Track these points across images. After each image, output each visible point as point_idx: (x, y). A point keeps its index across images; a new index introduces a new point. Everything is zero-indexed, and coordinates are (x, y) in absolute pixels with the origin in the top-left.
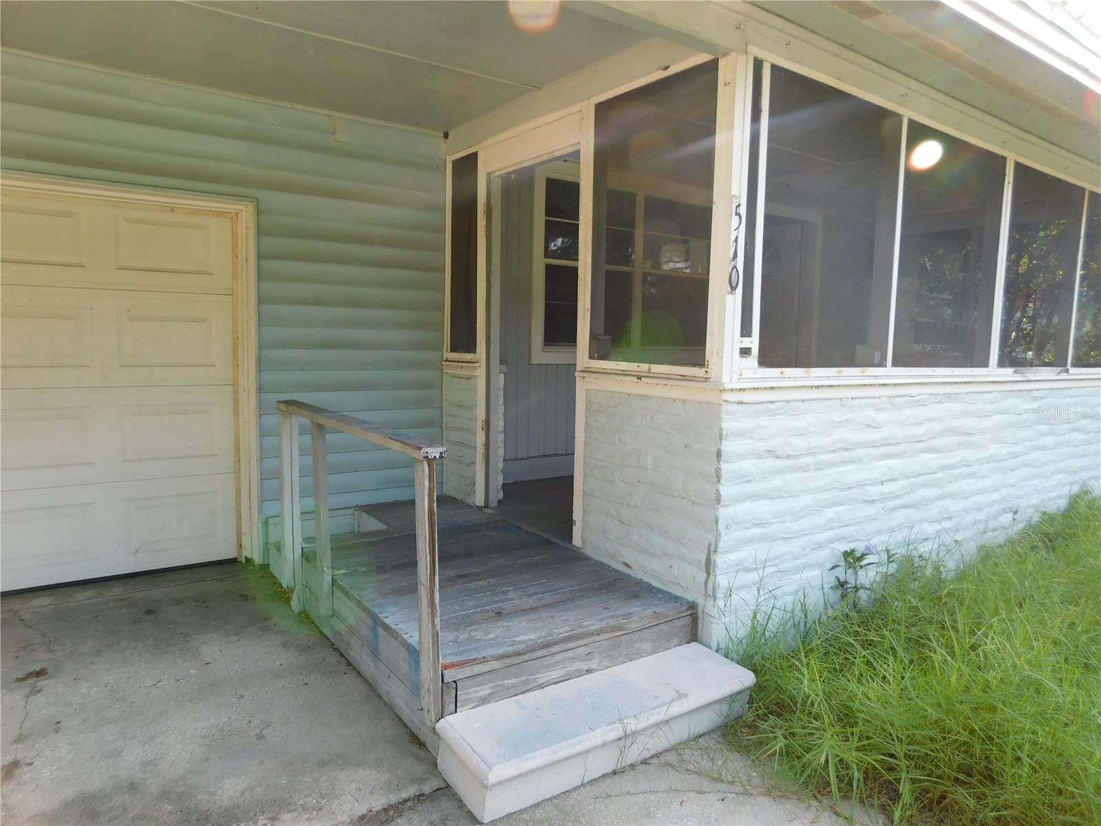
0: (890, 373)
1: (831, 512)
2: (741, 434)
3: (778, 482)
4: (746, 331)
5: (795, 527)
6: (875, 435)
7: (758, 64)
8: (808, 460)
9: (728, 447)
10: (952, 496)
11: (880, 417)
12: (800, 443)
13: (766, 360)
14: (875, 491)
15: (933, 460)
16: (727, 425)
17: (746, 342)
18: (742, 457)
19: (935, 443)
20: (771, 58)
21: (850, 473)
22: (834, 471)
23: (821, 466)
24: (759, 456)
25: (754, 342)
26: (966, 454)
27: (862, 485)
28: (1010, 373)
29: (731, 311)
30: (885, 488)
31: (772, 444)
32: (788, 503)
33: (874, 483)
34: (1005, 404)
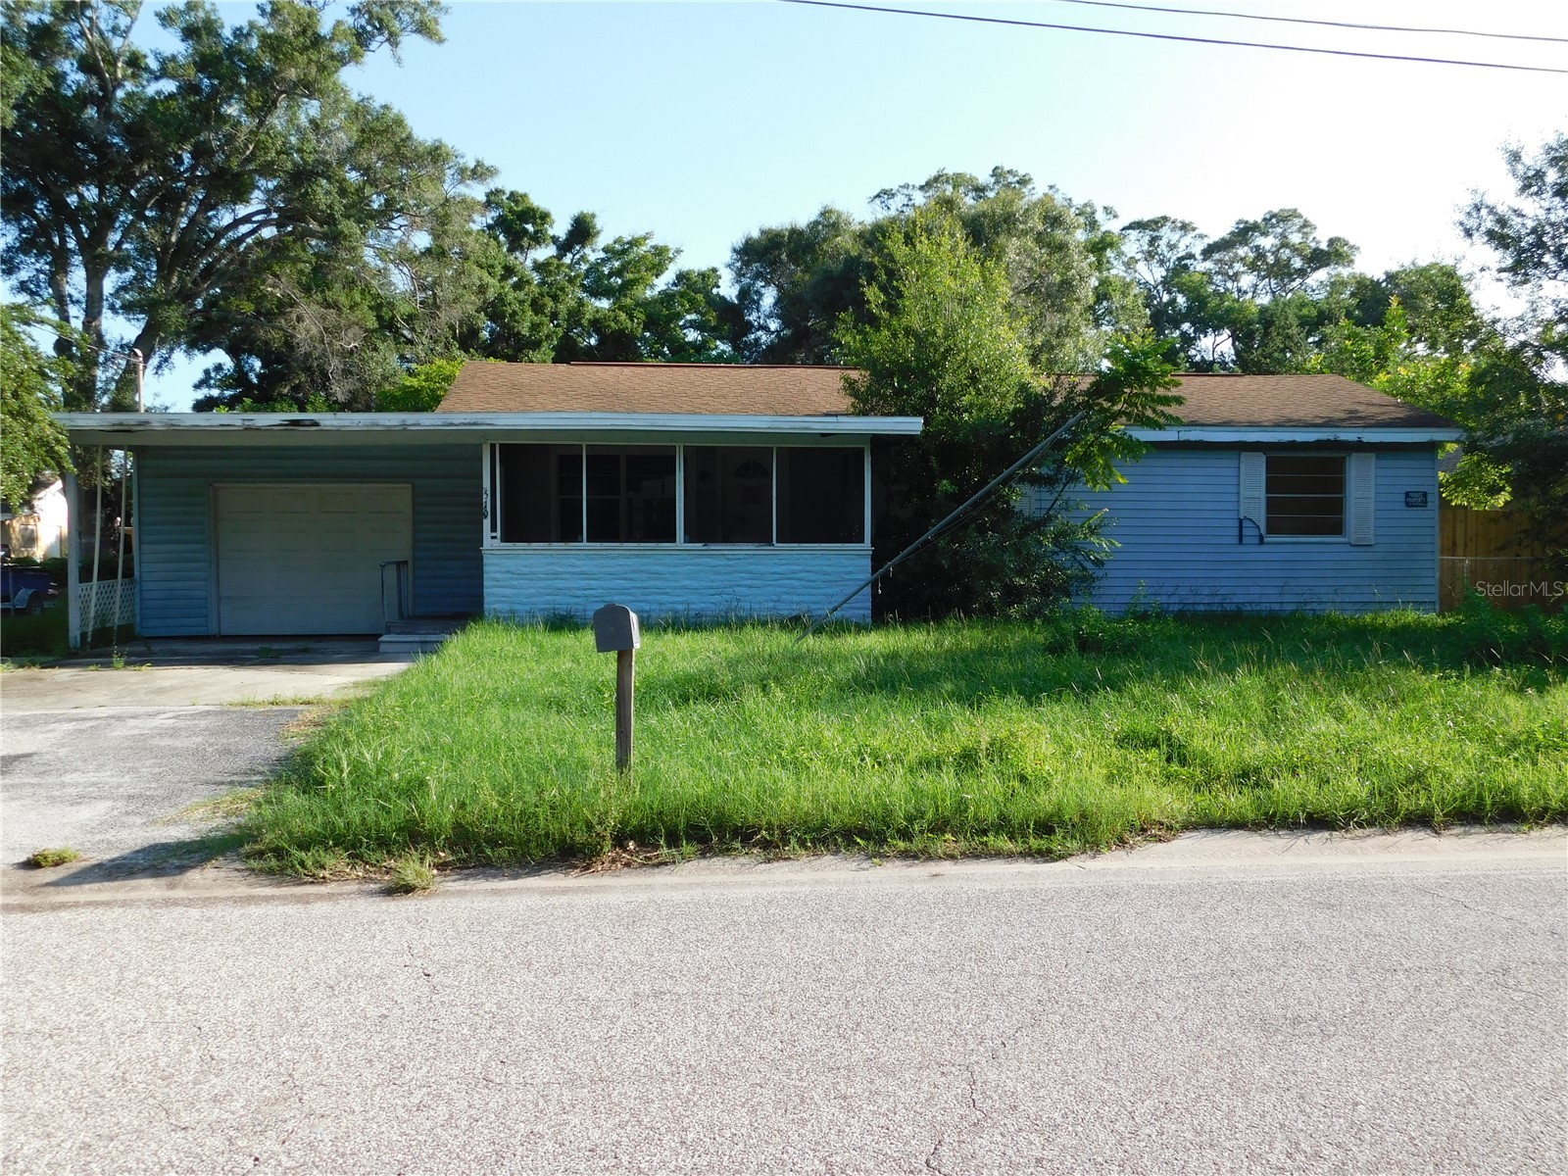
0: (585, 544)
1: (549, 598)
2: (492, 565)
3: (514, 583)
4: (493, 529)
5: (524, 600)
6: (574, 570)
7: (493, 447)
8: (530, 576)
9: (486, 568)
10: (647, 601)
11: (579, 562)
12: (527, 570)
13: (505, 540)
14: (578, 593)
15: (628, 583)
16: (485, 561)
17: (494, 534)
19: (626, 576)
20: (498, 443)
21: (561, 586)
22: (550, 582)
23: (540, 579)
24: (504, 573)
25: (498, 534)
26: (659, 583)
27: (569, 589)
28: (699, 546)
29: (487, 523)
30: (586, 592)
31: (511, 569)
32: (521, 591)
33: (577, 589)
34: (697, 561)
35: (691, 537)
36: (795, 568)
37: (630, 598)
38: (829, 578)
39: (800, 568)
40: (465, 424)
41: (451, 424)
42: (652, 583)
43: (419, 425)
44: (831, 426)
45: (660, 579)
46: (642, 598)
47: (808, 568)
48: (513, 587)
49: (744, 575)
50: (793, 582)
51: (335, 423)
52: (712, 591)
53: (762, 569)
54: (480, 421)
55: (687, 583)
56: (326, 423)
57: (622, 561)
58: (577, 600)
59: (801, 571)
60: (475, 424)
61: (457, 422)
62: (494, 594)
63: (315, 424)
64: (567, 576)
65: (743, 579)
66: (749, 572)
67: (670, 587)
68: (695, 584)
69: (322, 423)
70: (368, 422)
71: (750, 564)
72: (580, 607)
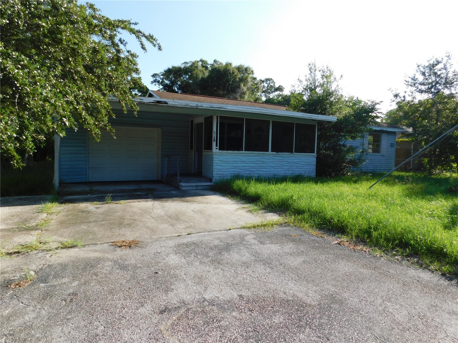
0: (244, 152)
1: (233, 170)
2: (216, 158)
3: (223, 164)
4: (217, 146)
5: (226, 170)
6: (241, 160)
7: (217, 116)
8: (227, 162)
9: (214, 159)
10: (260, 171)
11: (242, 158)
12: (227, 160)
13: (220, 149)
14: (242, 168)
15: (255, 165)
16: (214, 157)
17: (217, 147)
18: (216, 161)
19: (255, 162)
20: (219, 115)
21: (236, 165)
22: (233, 164)
23: (230, 163)
24: (219, 161)
25: (218, 147)
26: (264, 165)
27: (239, 167)
28: (275, 153)
29: (214, 144)
30: (244, 168)
31: (222, 160)
32: (225, 167)
33: (241, 167)
34: (274, 158)
35: (273, 150)
36: (298, 160)
37: (256, 170)
38: (307, 164)
39: (300, 160)
40: (217, 108)
41: (213, 107)
42: (262, 165)
43: (202, 107)
44: (316, 118)
45: (264, 164)
46: (259, 170)
47: (302, 161)
48: (222, 166)
49: (286, 163)
50: (298, 165)
51: (173, 103)
52: (278, 168)
53: (291, 161)
54: (222, 107)
55: (271, 165)
56: (170, 103)
57: (254, 158)
58: (241, 170)
59: (300, 162)
60: (220, 108)
61: (214, 106)
62: (216, 168)
63: (166, 103)
64: (238, 162)
65: (286, 164)
66: (287, 162)
67: (267, 166)
68: (274, 165)
69: (168, 103)
70: (185, 104)
71: (288, 159)
72: (242, 173)
